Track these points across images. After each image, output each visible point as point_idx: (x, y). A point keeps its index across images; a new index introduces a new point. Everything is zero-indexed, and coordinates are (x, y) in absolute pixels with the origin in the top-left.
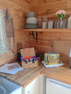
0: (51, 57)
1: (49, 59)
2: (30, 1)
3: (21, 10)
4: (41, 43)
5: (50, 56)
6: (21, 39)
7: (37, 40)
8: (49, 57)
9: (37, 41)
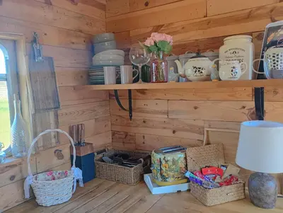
0: (170, 163)
1: (164, 169)
2: (104, 3)
3: (81, 31)
4: (144, 122)
5: (166, 162)
6: (84, 112)
7: (133, 113)
8: (163, 162)
9: (131, 116)
